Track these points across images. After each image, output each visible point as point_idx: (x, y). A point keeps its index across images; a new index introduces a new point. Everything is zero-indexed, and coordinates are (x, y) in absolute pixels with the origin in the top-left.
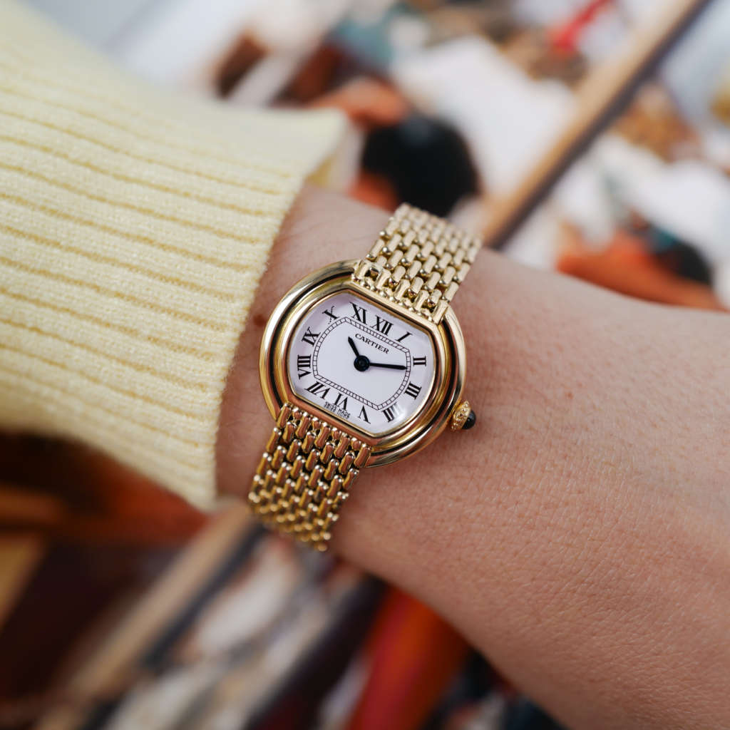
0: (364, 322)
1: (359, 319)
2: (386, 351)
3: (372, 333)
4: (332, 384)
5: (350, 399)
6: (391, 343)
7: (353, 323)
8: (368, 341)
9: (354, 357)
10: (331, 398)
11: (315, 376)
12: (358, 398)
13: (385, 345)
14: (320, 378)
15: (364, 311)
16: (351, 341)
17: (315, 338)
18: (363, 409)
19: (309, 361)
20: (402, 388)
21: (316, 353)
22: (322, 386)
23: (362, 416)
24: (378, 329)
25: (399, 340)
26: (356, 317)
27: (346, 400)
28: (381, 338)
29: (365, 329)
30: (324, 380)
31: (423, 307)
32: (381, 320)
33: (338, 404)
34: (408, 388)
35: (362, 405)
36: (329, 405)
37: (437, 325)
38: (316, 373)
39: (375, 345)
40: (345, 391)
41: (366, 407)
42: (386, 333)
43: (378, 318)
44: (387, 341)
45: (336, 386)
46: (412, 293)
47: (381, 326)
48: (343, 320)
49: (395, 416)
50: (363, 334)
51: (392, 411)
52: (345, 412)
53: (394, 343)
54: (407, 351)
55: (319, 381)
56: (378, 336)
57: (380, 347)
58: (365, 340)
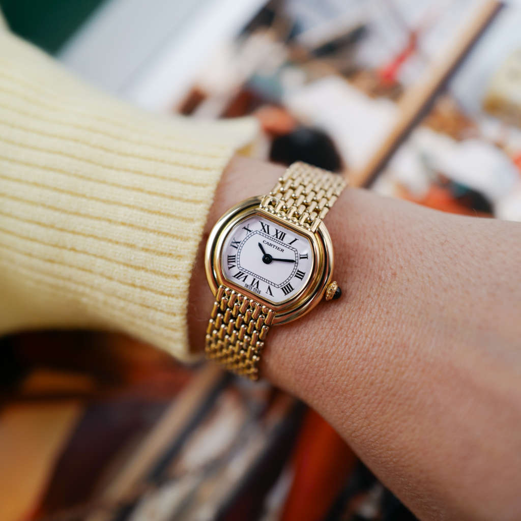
0: (268, 233)
1: (265, 231)
2: (282, 250)
3: (273, 240)
4: (249, 273)
5: (260, 281)
6: (285, 245)
7: (261, 234)
8: (271, 245)
9: (262, 255)
10: (249, 281)
11: (238, 268)
12: (265, 280)
13: (282, 247)
14: (241, 269)
15: (268, 226)
16: (260, 245)
17: (238, 244)
18: (269, 288)
19: (235, 259)
21: (239, 253)
22: (243, 274)
23: (269, 292)
24: (277, 237)
25: (290, 244)
26: (263, 230)
27: (258, 283)
28: (279, 242)
29: (269, 238)
30: (244, 270)
31: (305, 222)
32: (278, 231)
33: (253, 285)
34: (297, 273)
35: (268, 285)
36: (247, 286)
37: (314, 233)
38: (239, 266)
39: (275, 247)
40: (258, 277)
41: (271, 287)
42: (282, 240)
43: (277, 230)
45: (252, 274)
46: (298, 214)
47: (279, 235)
48: (255, 233)
49: (289, 291)
50: (268, 240)
51: (287, 289)
52: (258, 290)
53: (287, 245)
54: (295, 250)
55: (241, 271)
56: (277, 241)
57: (278, 249)
58: (269, 244)
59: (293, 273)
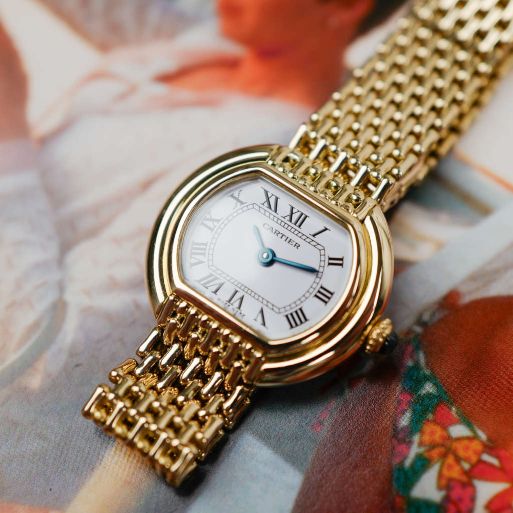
0: (275, 211)
1: (270, 207)
2: (297, 246)
3: (283, 224)
4: (228, 278)
5: (247, 298)
6: (304, 237)
7: (262, 211)
8: (277, 232)
11: (209, 266)
12: (256, 297)
13: (297, 239)
14: (214, 269)
15: (277, 199)
16: (256, 230)
17: (215, 223)
18: (262, 311)
19: (205, 249)
21: (214, 241)
22: (216, 278)
23: (260, 319)
25: (314, 236)
26: (266, 204)
27: (242, 298)
28: (293, 230)
29: (276, 219)
31: (347, 201)
32: (295, 211)
33: (232, 302)
34: (319, 292)
35: (261, 305)
37: (362, 221)
39: (284, 238)
40: (243, 288)
41: (265, 309)
42: (299, 226)
43: (292, 208)
45: (232, 281)
47: (295, 217)
48: (250, 207)
49: (299, 323)
50: (272, 224)
51: (297, 318)
52: (239, 311)
53: (308, 238)
54: (322, 248)
55: (213, 273)
56: (289, 228)
57: (290, 241)
58: (274, 231)
59: (312, 289)
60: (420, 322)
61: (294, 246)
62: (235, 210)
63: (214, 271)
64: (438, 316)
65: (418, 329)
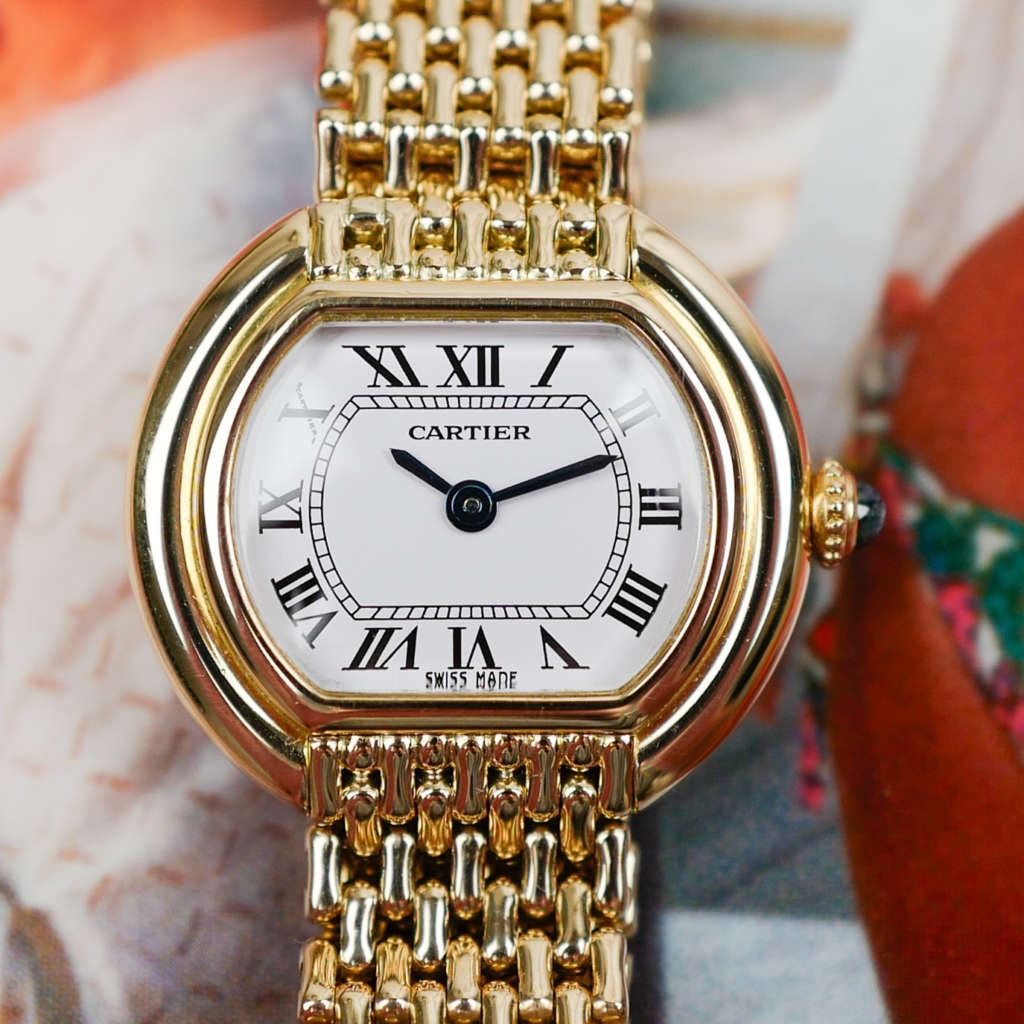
0: (415, 382)
1: (395, 382)
2: (521, 432)
3: (453, 402)
4: (418, 613)
5: (491, 629)
6: (524, 402)
7: (384, 402)
8: (453, 432)
9: (438, 499)
10: (434, 652)
11: (352, 615)
12: (512, 612)
13: (510, 418)
14: (369, 613)
15: (397, 351)
16: (403, 459)
17: (295, 503)
18: (547, 638)
19: (315, 581)
20: (625, 515)
21: (321, 546)
22: (389, 632)
23: (554, 658)
24: (465, 382)
25: (544, 382)
26: (381, 380)
27: (481, 639)
28: (487, 402)
29: (429, 402)
30: (386, 613)
31: (562, 250)
32: (459, 353)
33: (464, 664)
34: (644, 507)
35: (535, 626)
36: (439, 679)
37: (629, 277)
38: (351, 605)
39: (480, 433)
40: (466, 612)
41: (551, 627)
42: (495, 382)
43: (449, 350)
44: (511, 402)
45: (431, 613)
46: (509, 227)
47: (470, 367)
48: (349, 411)
49: (648, 609)
50: (429, 419)
51: (635, 600)
52: (496, 672)
53: (533, 397)
54: (581, 401)
55: (373, 624)
56: (476, 402)
57: (497, 433)
58: (445, 434)
59: (625, 513)
60: (868, 403)
61: (517, 437)
62: (319, 442)
63: (373, 618)
64: (899, 360)
65: (876, 423)
